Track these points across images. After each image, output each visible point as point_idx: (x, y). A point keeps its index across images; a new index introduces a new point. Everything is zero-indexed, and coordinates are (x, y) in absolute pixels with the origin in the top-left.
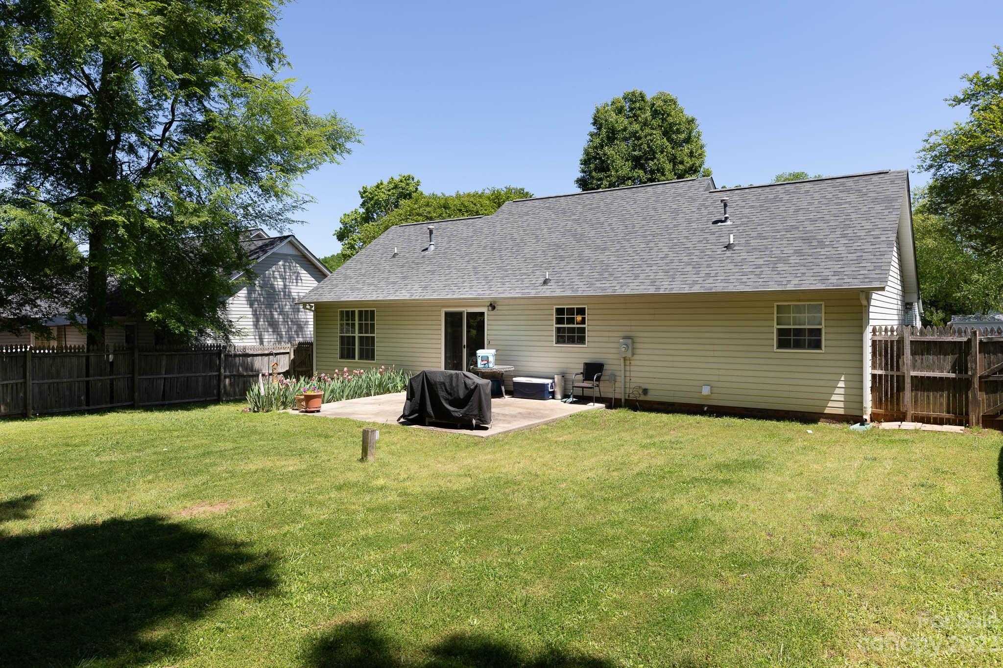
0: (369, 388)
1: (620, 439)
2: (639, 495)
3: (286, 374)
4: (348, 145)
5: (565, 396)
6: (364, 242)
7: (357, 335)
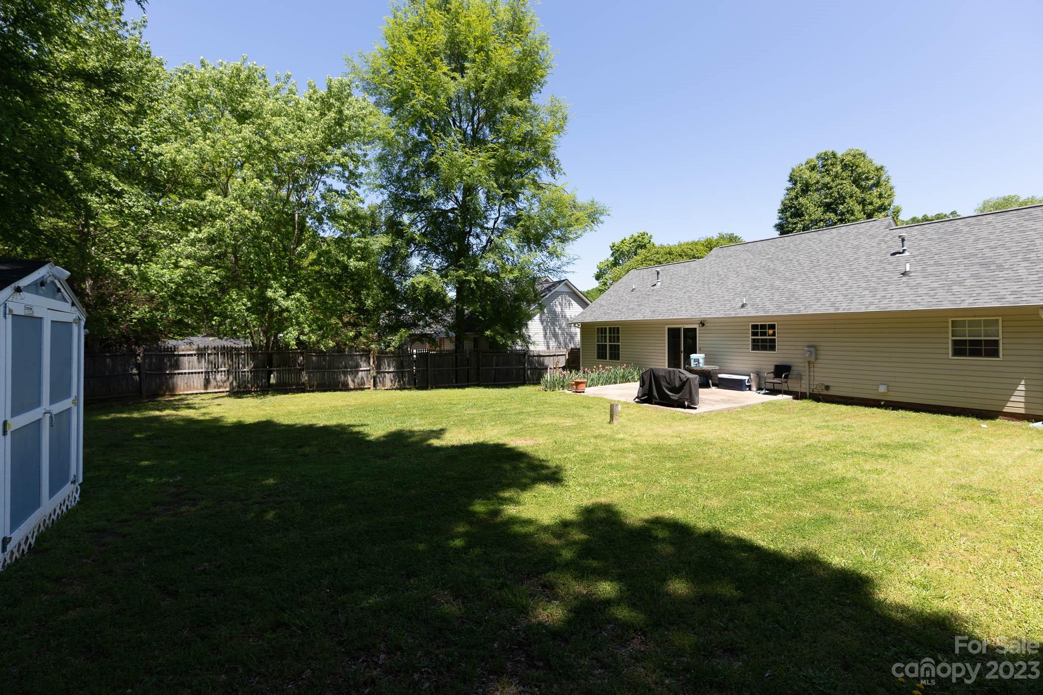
0: (615, 378)
1: (799, 421)
2: (804, 458)
3: (564, 368)
4: (602, 218)
5: (759, 389)
6: (614, 281)
7: (608, 343)
